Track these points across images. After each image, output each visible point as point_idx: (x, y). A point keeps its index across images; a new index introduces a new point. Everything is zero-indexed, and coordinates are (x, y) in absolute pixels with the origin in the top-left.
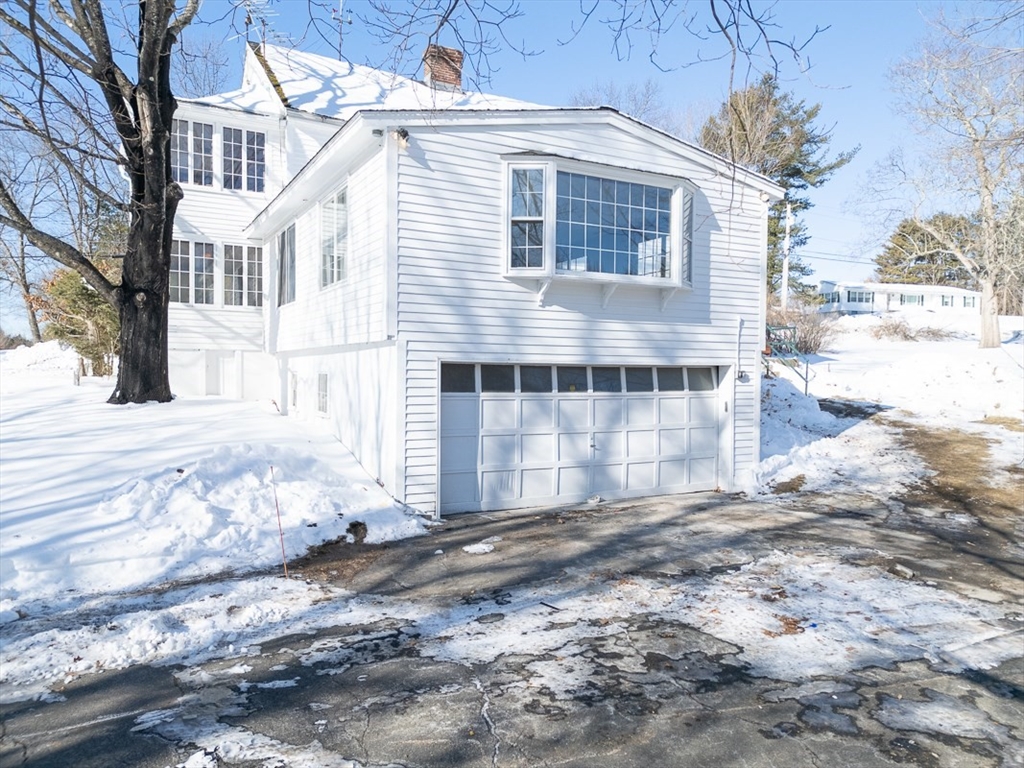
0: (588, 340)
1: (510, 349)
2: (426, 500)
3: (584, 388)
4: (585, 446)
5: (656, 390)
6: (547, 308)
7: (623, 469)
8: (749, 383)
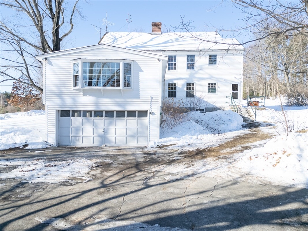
0: (97, 104)
1: (74, 106)
2: (52, 142)
3: (102, 116)
4: (101, 131)
5: (126, 117)
6: (85, 96)
7: (114, 138)
8: (156, 115)
